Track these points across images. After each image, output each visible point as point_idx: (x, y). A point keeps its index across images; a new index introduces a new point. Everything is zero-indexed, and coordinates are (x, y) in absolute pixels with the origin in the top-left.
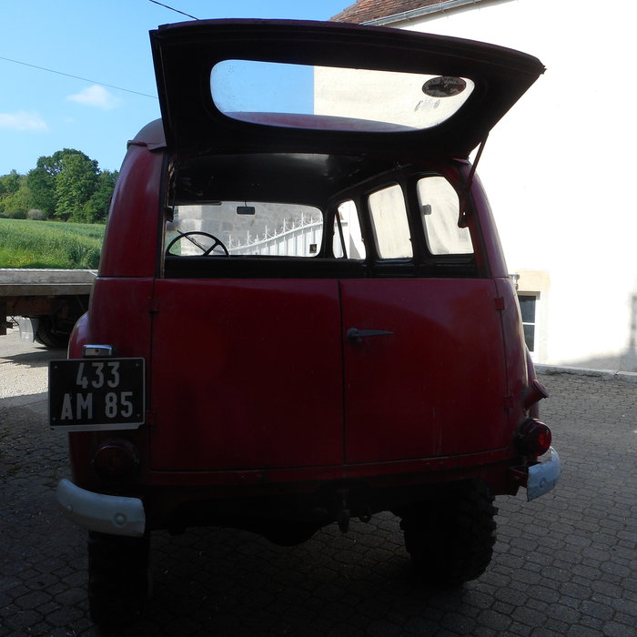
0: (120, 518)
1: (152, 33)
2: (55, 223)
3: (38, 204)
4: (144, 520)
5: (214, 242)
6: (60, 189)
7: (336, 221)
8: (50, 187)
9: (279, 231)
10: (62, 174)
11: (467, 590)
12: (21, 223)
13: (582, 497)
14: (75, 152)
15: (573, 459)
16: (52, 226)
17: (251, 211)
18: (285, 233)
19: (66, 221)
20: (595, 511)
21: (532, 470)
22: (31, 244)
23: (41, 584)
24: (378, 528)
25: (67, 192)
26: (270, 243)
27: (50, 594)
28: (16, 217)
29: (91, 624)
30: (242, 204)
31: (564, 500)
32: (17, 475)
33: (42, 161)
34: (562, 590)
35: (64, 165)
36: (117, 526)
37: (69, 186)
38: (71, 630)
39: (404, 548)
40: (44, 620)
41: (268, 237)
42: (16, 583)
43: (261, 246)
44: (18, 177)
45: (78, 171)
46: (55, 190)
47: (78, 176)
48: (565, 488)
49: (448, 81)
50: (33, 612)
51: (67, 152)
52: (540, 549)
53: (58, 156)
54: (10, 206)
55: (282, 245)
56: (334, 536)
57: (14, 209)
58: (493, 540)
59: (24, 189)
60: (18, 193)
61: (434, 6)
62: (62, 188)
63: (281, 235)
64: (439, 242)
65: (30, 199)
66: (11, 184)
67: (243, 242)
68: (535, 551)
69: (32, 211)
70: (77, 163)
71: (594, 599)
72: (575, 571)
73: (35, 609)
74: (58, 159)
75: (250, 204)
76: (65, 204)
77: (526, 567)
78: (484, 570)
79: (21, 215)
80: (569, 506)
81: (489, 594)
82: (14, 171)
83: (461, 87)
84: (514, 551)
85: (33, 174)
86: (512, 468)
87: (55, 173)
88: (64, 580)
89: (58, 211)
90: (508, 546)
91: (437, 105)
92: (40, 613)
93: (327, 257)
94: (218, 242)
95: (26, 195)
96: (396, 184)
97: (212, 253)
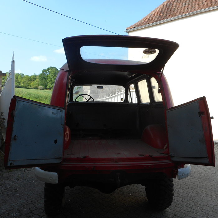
0: (51, 178)
1: (62, 40)
2: (47, 91)
3: (42, 85)
4: (58, 179)
5: (90, 97)
6: (49, 80)
7: (129, 91)
8: (46, 79)
9: (115, 94)
10: (49, 75)
11: (165, 212)
12: (36, 91)
13: (211, 185)
14: (54, 68)
15: (210, 172)
16: (45, 92)
17: (102, 88)
18: (117, 94)
19: (50, 90)
20: (215, 189)
21: (180, 170)
22: (38, 97)
23: (32, 202)
24: (139, 191)
25: (51, 80)
26: (112, 98)
27: (34, 205)
28: (35, 89)
29: (45, 214)
30: (99, 85)
31: (205, 185)
32: (28, 170)
33: (43, 71)
34: (198, 214)
35: (50, 72)
36: (50, 181)
37: (52, 79)
38: (39, 215)
39: (146, 198)
40: (31, 212)
41: (111, 96)
42: (25, 201)
43: (109, 99)
44: (36, 76)
45: (54, 74)
46: (47, 80)
47: (54, 75)
48: (206, 181)
49: (150, 50)
50: (28, 210)
51: (51, 68)
52: (193, 200)
53: (48, 69)
54: (33, 85)
55: (116, 98)
56: (124, 193)
57: (34, 86)
58: (173, 195)
59: (38, 80)
60: (35, 81)
61: (168, 19)
62: (49, 79)
63: (116, 95)
64: (157, 98)
65: (39, 83)
66: (34, 78)
67: (103, 97)
68: (191, 201)
69: (40, 87)
70: (54, 71)
71: (209, 217)
72: (204, 208)
73: (29, 209)
74: (48, 70)
75: (101, 85)
76: (50, 85)
77: (187, 206)
78: (170, 205)
79: (36, 88)
80: (206, 187)
81: (173, 214)
82: (35, 74)
83: (155, 52)
84: (184, 200)
85: (41, 75)
86: (174, 170)
87: (47, 74)
88: (39, 201)
89: (48, 87)
90: (182, 199)
91: (148, 57)
92: (31, 210)
93: (126, 102)
94: (91, 97)
95: (38, 82)
96: (144, 79)
97: (89, 101)
